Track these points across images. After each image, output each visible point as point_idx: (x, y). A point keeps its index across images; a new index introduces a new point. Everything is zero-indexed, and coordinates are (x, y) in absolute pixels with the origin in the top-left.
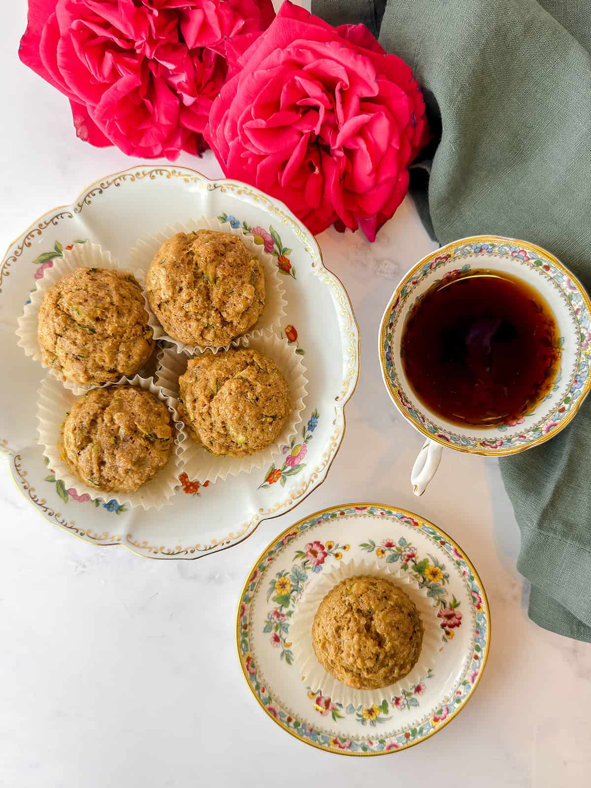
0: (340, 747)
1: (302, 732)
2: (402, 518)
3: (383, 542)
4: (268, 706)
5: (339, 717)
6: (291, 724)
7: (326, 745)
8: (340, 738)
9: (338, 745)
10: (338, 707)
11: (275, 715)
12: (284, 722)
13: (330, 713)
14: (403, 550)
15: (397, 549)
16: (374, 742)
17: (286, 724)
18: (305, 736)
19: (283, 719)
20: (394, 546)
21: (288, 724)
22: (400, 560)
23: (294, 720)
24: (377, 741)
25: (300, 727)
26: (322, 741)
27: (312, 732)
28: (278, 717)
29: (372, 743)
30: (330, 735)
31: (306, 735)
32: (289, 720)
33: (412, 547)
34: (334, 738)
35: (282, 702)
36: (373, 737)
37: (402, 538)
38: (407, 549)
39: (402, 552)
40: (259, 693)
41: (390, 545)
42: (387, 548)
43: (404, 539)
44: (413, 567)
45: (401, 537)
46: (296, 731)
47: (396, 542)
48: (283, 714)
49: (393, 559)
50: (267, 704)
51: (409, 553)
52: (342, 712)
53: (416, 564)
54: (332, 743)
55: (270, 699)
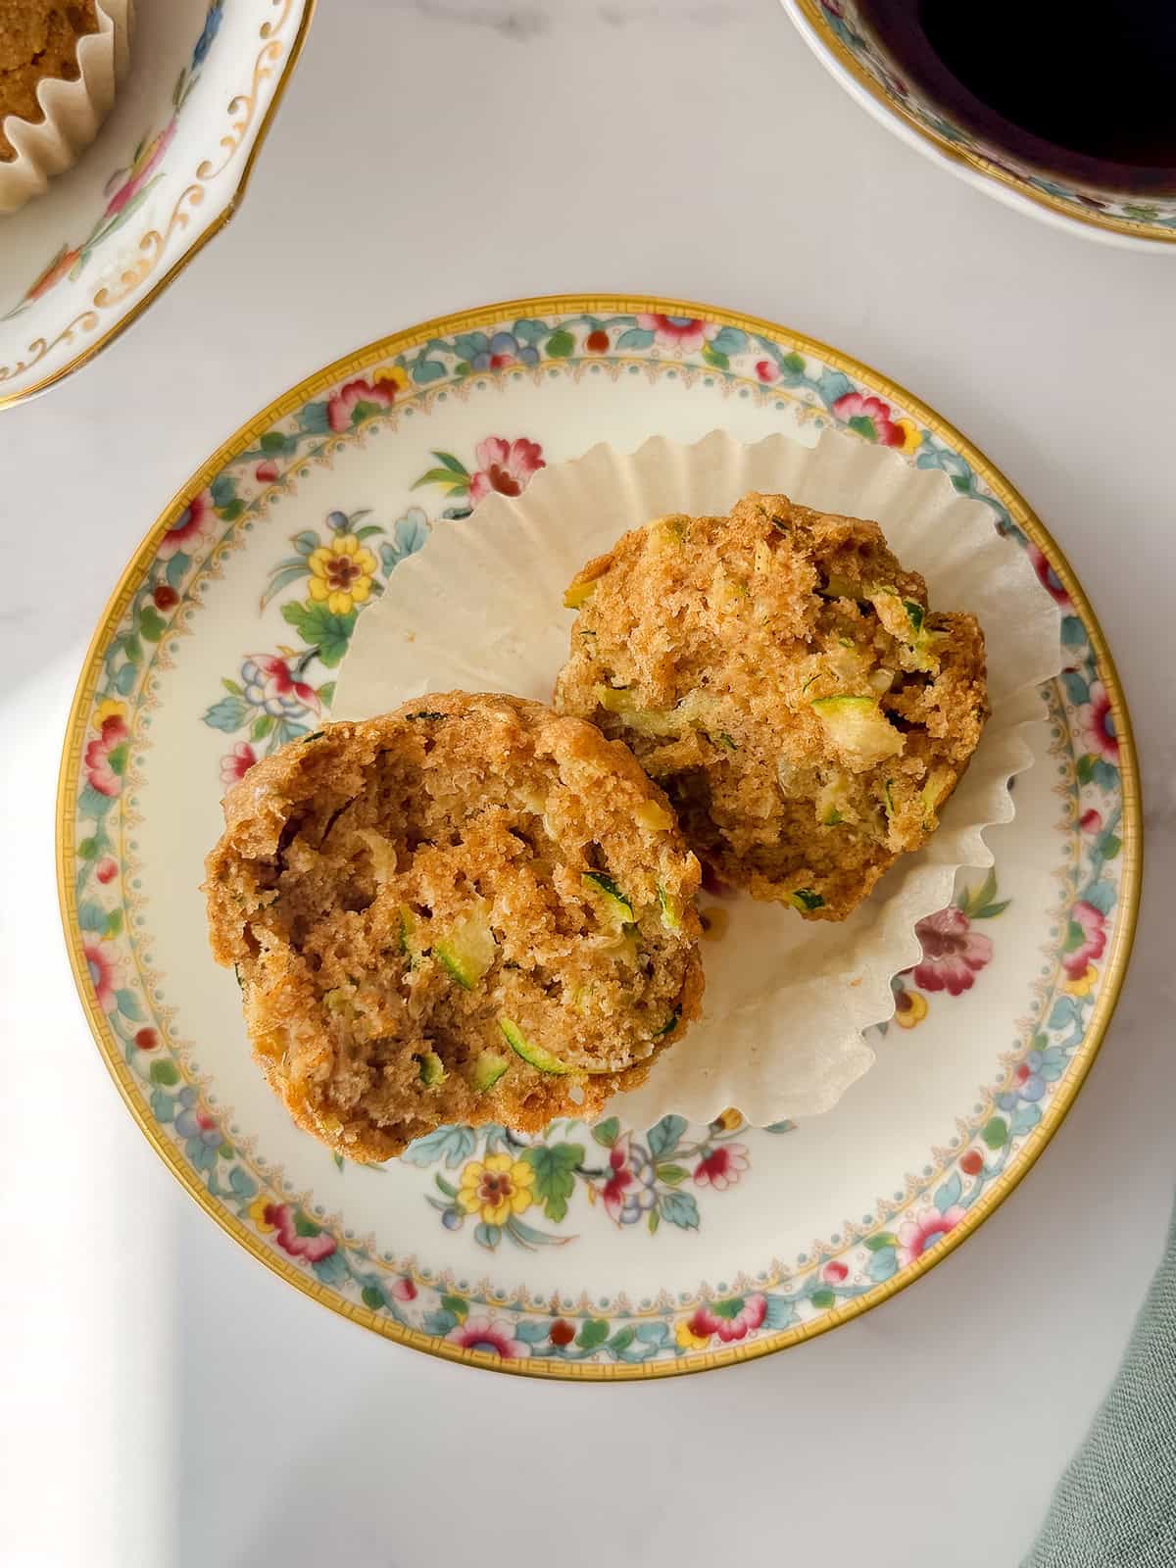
0: (360, 384)
1: (524, 336)
2: (764, 1315)
3: (742, 1157)
4: (711, 332)
5: (432, 476)
6: (581, 332)
7: (411, 354)
8: (379, 411)
9: (370, 382)
10: (461, 502)
11: (663, 322)
12: (614, 321)
13: (472, 465)
14: (659, 1184)
15: (678, 1173)
16: (259, 488)
17: (603, 316)
18: (507, 326)
19: (625, 328)
20: (699, 1172)
21: (593, 323)
22: (641, 1139)
23: (580, 349)
24: (249, 499)
25: (541, 346)
26: (436, 355)
27: (488, 359)
28: (646, 323)
29: (262, 476)
30: (422, 395)
31: (503, 335)
32: (598, 341)
33: (636, 1220)
34: (398, 396)
35: (663, 380)
36: (273, 499)
37: (696, 1227)
38: (647, 1199)
39: (657, 1174)
40: (775, 352)
41: (715, 1165)
42: (714, 1146)
43: (687, 1225)
44: (581, 1153)
45: (703, 1224)
46: (550, 322)
47: (705, 1195)
48: (634, 345)
49: (669, 1129)
50: (719, 337)
51: (629, 1191)
52: (437, 499)
53: (579, 1169)
54: (397, 374)
55: (719, 360)
